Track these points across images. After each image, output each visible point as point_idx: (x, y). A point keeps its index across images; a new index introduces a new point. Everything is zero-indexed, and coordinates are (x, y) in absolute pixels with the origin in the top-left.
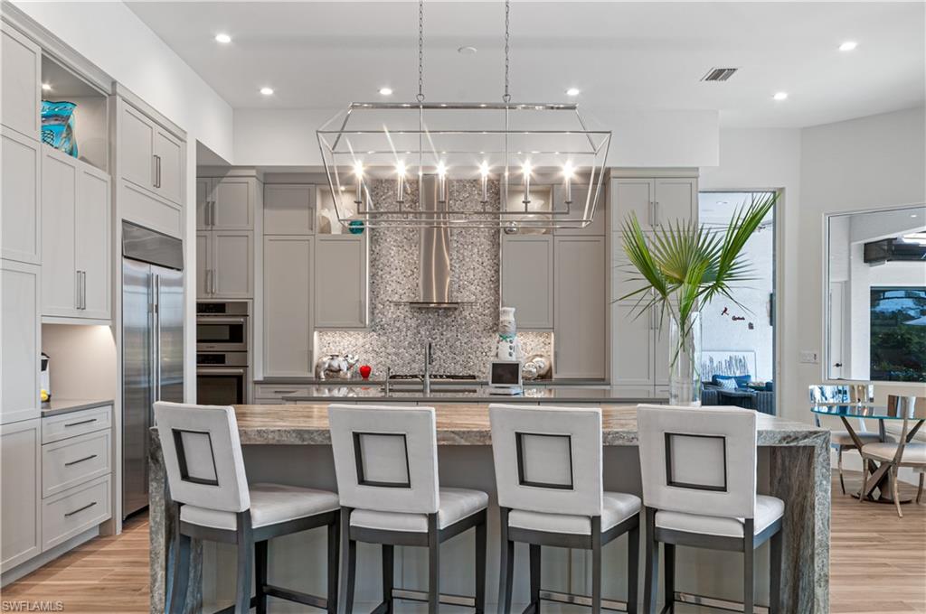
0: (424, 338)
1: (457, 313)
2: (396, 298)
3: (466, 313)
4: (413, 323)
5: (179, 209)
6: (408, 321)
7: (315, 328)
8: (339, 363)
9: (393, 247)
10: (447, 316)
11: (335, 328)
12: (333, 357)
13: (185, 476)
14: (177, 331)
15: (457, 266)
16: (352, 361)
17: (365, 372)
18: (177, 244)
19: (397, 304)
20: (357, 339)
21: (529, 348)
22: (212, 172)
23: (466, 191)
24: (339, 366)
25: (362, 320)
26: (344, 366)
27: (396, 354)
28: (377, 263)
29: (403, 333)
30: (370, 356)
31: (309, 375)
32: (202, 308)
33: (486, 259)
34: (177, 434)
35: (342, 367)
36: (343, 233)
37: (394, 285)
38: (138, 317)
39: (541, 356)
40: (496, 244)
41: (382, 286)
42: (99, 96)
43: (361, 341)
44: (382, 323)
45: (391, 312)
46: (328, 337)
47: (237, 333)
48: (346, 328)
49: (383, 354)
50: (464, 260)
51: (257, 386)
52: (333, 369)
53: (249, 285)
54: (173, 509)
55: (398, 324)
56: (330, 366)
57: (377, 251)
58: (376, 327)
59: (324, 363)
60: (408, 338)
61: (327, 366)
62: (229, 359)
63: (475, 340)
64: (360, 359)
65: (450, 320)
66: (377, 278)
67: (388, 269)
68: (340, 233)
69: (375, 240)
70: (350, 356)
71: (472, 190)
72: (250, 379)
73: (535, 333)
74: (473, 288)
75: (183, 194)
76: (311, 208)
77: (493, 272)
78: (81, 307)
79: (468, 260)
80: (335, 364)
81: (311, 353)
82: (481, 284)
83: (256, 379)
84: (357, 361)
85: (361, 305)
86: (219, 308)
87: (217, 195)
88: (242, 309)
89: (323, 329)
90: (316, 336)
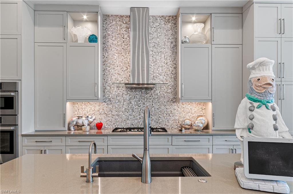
0: (133, 106)
1: (152, 91)
3: (158, 92)
4: (127, 97)
6: (125, 96)
7: (68, 100)
8: (83, 121)
9: (115, 54)
10: (147, 94)
12: (79, 118)
15: (153, 65)
16: (91, 120)
17: (99, 126)
20: (95, 107)
21: (193, 112)
23: (157, 22)
24: (83, 123)
25: (96, 95)
26: (86, 123)
27: (118, 115)
28: (106, 63)
29: (122, 103)
30: (102, 116)
31: (63, 129)
33: (169, 61)
35: (84, 123)
36: (85, 42)
37: (116, 75)
39: (202, 116)
40: (175, 52)
41: (109, 76)
43: (97, 108)
44: (109, 97)
45: (115, 91)
49: (110, 115)
50: (156, 61)
51: (24, 138)
52: (78, 124)
55: (118, 98)
56: (77, 123)
57: (106, 56)
58: (106, 100)
59: (73, 121)
60: (125, 106)
61: (75, 123)
62: (5, 120)
63: (163, 107)
64: (97, 118)
65: (148, 95)
66: (107, 71)
67: (113, 67)
68: (84, 42)
69: (105, 49)
70: (90, 117)
71: (160, 22)
72: (19, 134)
73: (196, 103)
74: (161, 77)
76: (65, 26)
77: (173, 68)
79: (159, 61)
80: (80, 122)
81: (64, 115)
82: (166, 75)
83: (23, 133)
84: (94, 119)
85: (96, 84)
89: (74, 101)
90: (68, 105)
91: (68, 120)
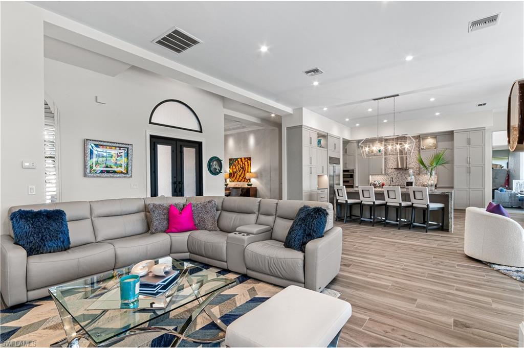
0: (399, 177)
2: (391, 167)
4: (396, 173)
5: (339, 152)
8: (376, 183)
11: (376, 175)
12: (375, 181)
13: (339, 196)
14: (339, 176)
16: (379, 182)
18: (339, 159)
19: (392, 169)
20: (381, 177)
22: (346, 143)
25: (382, 173)
26: (377, 183)
30: (384, 181)
32: (344, 171)
34: (338, 190)
37: (391, 164)
38: (332, 173)
40: (419, 152)
42: (325, 136)
45: (390, 171)
46: (374, 177)
47: (352, 176)
48: (378, 175)
49: (388, 180)
50: (410, 157)
53: (354, 166)
54: (337, 200)
55: (392, 173)
58: (386, 174)
61: (373, 183)
62: (350, 182)
66: (386, 162)
67: (389, 160)
74: (413, 164)
75: (340, 149)
78: (323, 172)
80: (375, 183)
81: (369, 180)
84: (381, 182)
85: (382, 169)
86: (348, 171)
87: (347, 147)
88: (353, 171)
89: (372, 175)
90: (370, 176)
91: (370, 182)
